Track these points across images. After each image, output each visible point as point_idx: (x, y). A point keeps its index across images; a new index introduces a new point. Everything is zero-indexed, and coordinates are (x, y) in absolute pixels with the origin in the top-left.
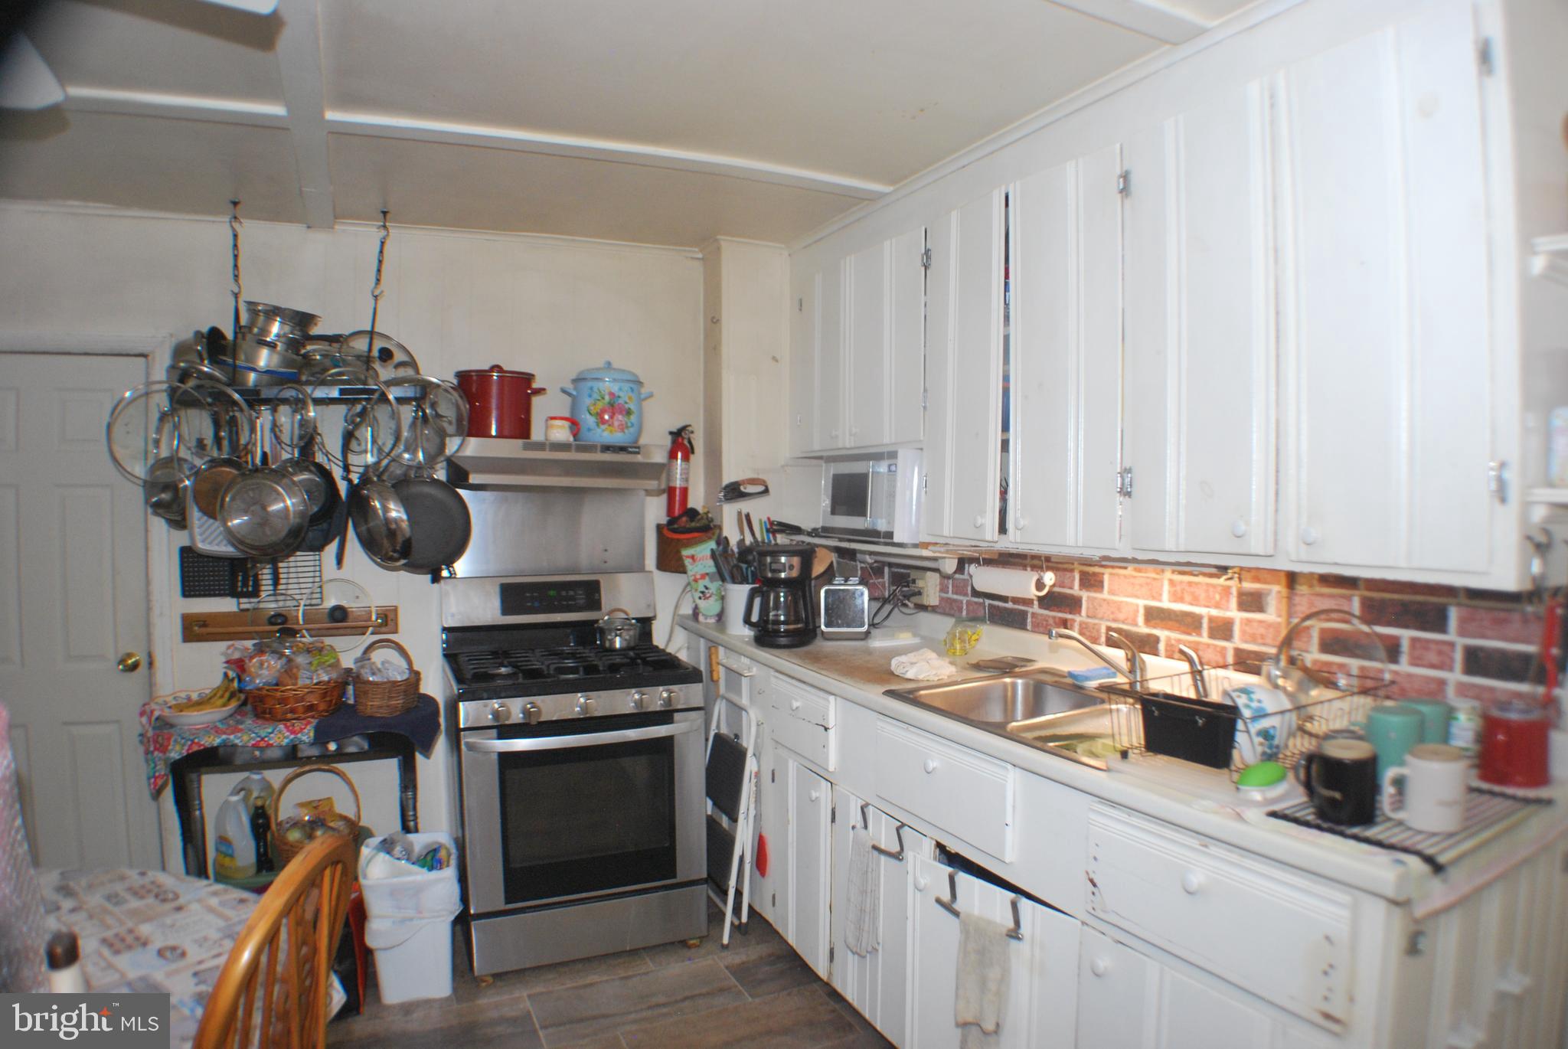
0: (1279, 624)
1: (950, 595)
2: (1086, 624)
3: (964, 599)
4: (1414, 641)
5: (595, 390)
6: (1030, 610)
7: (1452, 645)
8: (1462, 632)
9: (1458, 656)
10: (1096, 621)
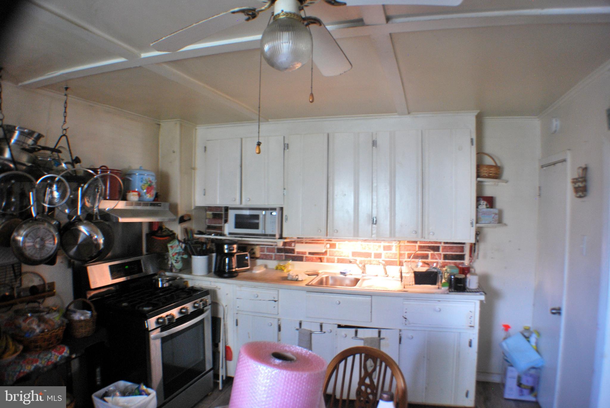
0: (396, 253)
1: (265, 253)
2: (330, 259)
3: (273, 254)
4: (432, 254)
5: (144, 179)
6: (305, 256)
7: (440, 254)
8: (443, 251)
9: (442, 256)
10: (333, 257)
